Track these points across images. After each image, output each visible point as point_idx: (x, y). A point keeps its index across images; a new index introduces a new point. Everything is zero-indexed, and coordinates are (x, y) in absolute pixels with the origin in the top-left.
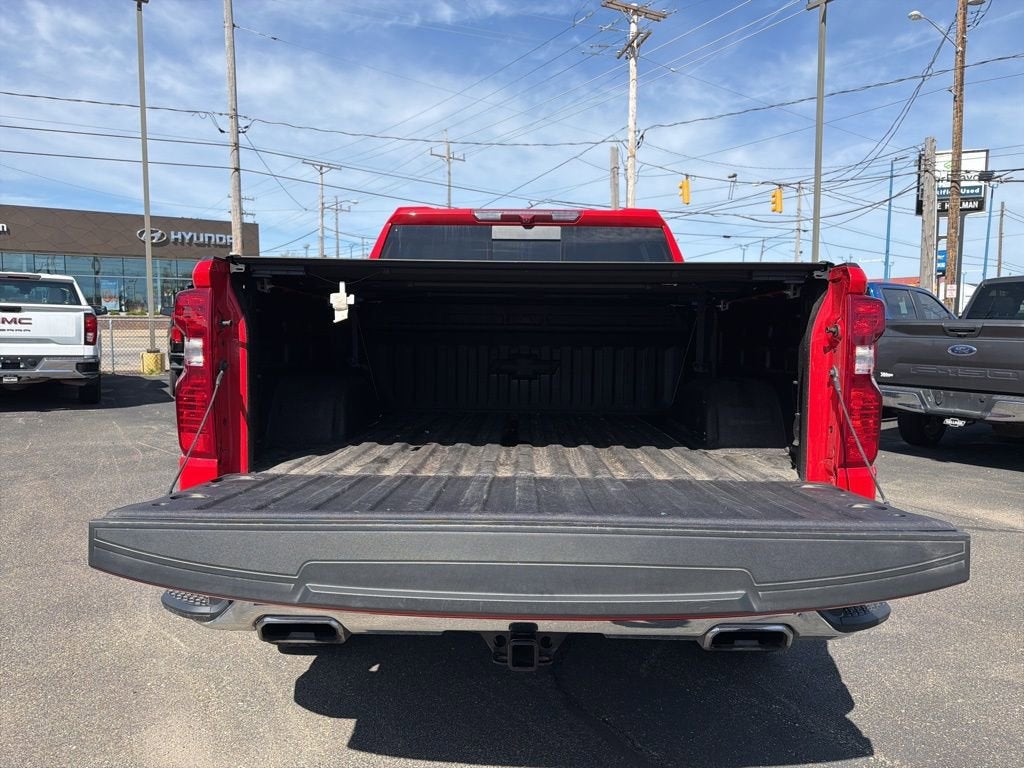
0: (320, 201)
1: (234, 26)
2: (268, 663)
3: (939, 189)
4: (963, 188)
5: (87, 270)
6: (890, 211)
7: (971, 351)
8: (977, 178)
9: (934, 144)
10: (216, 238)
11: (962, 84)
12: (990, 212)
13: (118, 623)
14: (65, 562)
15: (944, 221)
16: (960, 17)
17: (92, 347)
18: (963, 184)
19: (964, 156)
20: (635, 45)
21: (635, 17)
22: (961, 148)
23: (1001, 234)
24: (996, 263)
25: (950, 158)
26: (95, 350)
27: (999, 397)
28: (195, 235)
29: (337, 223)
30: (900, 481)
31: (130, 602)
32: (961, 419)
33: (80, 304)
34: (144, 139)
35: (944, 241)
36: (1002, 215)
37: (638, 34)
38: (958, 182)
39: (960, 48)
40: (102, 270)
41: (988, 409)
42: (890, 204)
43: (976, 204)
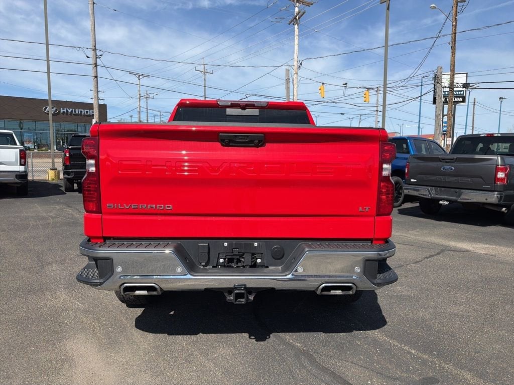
0: (138, 93)
1: (94, 3)
2: (122, 312)
3: (444, 92)
4: (455, 91)
5: (16, 127)
6: (421, 102)
7: (452, 169)
8: (462, 86)
9: (442, 70)
10: (84, 112)
11: (455, 41)
12: (468, 103)
13: (48, 296)
14: (19, 269)
15: (446, 107)
16: (454, 8)
17: (23, 167)
18: (455, 89)
19: (456, 76)
20: (297, 18)
21: (298, 4)
22: (454, 72)
23: (474, 113)
24: (471, 128)
25: (449, 76)
26: (25, 168)
27: (464, 191)
28: (73, 110)
29: (147, 104)
30: (418, 230)
31: (53, 287)
32: (447, 201)
33: (16, 145)
34: (48, 61)
35: (446, 117)
36: (474, 105)
37: (299, 12)
38: (453, 89)
39: (454, 23)
40: (24, 128)
41: (459, 196)
42: (421, 99)
43: (461, 99)
